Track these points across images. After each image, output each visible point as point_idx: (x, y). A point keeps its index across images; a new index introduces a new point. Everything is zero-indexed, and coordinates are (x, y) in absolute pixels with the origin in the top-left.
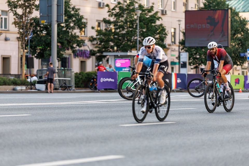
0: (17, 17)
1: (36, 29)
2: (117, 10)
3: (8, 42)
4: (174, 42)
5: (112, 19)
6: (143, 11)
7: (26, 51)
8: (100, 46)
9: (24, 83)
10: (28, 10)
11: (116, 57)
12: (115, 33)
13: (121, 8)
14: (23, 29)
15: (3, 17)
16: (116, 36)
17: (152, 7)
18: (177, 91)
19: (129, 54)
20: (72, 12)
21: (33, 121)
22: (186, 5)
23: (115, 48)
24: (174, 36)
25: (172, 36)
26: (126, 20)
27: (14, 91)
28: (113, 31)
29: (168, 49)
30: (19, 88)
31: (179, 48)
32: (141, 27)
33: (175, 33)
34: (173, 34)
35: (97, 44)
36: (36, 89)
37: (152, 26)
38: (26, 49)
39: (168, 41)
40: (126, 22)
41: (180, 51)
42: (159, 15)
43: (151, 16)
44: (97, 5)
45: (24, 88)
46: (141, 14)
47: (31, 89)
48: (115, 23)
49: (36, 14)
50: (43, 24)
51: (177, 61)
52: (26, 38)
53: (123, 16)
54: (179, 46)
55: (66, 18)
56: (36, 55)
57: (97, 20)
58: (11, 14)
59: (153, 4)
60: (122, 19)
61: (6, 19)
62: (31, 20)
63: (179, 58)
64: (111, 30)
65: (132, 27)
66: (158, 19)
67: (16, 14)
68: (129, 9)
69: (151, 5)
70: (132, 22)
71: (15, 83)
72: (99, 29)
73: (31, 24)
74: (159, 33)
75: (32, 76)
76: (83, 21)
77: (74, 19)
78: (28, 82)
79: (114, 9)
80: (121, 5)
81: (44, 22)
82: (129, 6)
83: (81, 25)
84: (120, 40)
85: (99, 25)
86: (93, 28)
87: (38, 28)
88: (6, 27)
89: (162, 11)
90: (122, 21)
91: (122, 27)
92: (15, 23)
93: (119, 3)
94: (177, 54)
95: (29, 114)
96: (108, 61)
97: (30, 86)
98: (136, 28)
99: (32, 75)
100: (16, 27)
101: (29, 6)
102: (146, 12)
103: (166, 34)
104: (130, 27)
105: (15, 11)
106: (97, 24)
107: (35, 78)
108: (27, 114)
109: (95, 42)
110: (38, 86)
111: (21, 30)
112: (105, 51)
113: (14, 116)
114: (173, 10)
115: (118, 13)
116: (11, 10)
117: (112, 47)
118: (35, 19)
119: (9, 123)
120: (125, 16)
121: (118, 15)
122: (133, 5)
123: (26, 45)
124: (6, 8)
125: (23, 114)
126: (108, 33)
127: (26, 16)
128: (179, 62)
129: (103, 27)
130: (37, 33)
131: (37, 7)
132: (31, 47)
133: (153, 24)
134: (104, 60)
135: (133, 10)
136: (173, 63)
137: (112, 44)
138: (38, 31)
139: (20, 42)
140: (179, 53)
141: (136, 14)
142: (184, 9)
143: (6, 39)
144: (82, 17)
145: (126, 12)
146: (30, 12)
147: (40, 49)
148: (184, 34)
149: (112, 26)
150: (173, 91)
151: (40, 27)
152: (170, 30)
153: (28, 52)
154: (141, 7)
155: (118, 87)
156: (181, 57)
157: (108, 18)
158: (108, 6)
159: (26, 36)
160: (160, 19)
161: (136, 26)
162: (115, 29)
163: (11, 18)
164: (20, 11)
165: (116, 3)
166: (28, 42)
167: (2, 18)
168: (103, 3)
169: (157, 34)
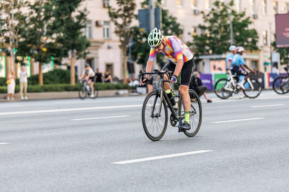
0: (118, 27)
1: (136, 37)
2: (212, 16)
3: (111, 51)
4: (266, 44)
5: (207, 25)
6: (236, 16)
7: (127, 58)
8: (196, 50)
9: (126, 87)
10: (128, 19)
11: (212, 59)
12: (210, 38)
13: (215, 14)
14: (123, 37)
15: (106, 27)
16: (212, 41)
17: (244, 13)
18: (270, 90)
19: (223, 56)
20: (170, 20)
21: (130, 122)
22: (276, 9)
23: (211, 52)
24: (266, 38)
25: (264, 38)
26: (220, 25)
27: (117, 95)
28: (208, 35)
29: (260, 50)
30: (121, 92)
31: (271, 50)
32: (234, 31)
33: (266, 35)
34: (265, 36)
35: (193, 48)
36: (137, 92)
37: (245, 30)
38: (127, 55)
39: (260, 43)
40: (220, 27)
41: (272, 51)
42: (251, 20)
43: (244, 21)
44: (192, 12)
45: (126, 92)
46: (234, 19)
47: (133, 92)
48: (210, 29)
49: (135, 23)
50: (142, 32)
51: (269, 61)
52: (127, 46)
53: (216, 22)
54: (271, 48)
55: (164, 26)
56: (137, 61)
57: (194, 27)
58: (112, 24)
59: (245, 9)
60: (216, 24)
61: (108, 29)
62: (131, 28)
63: (271, 58)
64: (206, 35)
65: (226, 32)
66: (250, 23)
67: (116, 24)
68: (223, 15)
69: (243, 10)
70: (226, 27)
71: (118, 88)
72: (195, 34)
73: (131, 32)
74: (251, 37)
75: (133, 81)
76: (180, 27)
77: (171, 26)
78: (129, 86)
79: (208, 15)
80: (215, 12)
81: (143, 30)
82: (222, 12)
83: (178, 31)
84: (215, 44)
85: (195, 31)
86: (189, 34)
87: (138, 36)
88: (108, 36)
89: (254, 16)
90: (216, 26)
91: (216, 32)
92: (116, 32)
93: (213, 10)
94: (269, 55)
95: (128, 115)
96: (204, 64)
97: (131, 90)
98: (230, 33)
99: (134, 79)
100: (117, 35)
101: (129, 16)
102: (239, 17)
103: (258, 38)
104: (224, 32)
105: (116, 21)
106: (193, 30)
107: (136, 83)
108: (126, 115)
109: (191, 47)
110: (139, 90)
111: (123, 39)
112: (202, 55)
113: (113, 118)
114: (264, 13)
115: (212, 19)
116: (112, 20)
117: (208, 51)
118: (135, 28)
119: (109, 124)
120: (219, 21)
121: (212, 21)
122: (226, 11)
123: (128, 52)
124: (108, 18)
125: (122, 115)
126: (204, 38)
127: (126, 25)
128: (271, 63)
129: (199, 32)
130: (137, 41)
131: (137, 17)
132: (132, 54)
133: (246, 29)
134: (201, 63)
135: (226, 16)
136: (266, 64)
137: (207, 48)
138: (138, 38)
139: (122, 50)
140: (271, 53)
141: (229, 19)
142: (274, 13)
143: (109, 48)
144: (179, 25)
145: (220, 18)
146: (130, 22)
147: (141, 56)
148: (275, 35)
149: (207, 32)
150: (266, 90)
151: (140, 35)
152: (261, 34)
153: (129, 59)
154: (233, 12)
155: (214, 87)
156: (273, 57)
157: (203, 24)
158: (202, 12)
159: (127, 43)
160: (252, 24)
161: (230, 30)
162: (211, 34)
163: (113, 27)
164: (120, 21)
165: (210, 10)
166: (128, 49)
167: (104, 29)
168: (198, 11)
169: (250, 37)
